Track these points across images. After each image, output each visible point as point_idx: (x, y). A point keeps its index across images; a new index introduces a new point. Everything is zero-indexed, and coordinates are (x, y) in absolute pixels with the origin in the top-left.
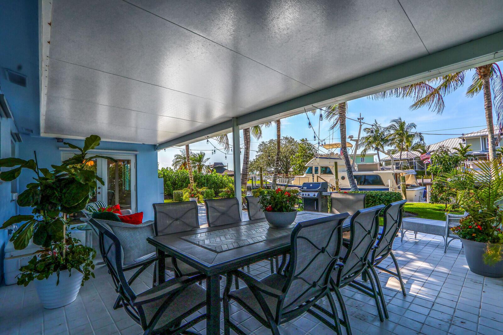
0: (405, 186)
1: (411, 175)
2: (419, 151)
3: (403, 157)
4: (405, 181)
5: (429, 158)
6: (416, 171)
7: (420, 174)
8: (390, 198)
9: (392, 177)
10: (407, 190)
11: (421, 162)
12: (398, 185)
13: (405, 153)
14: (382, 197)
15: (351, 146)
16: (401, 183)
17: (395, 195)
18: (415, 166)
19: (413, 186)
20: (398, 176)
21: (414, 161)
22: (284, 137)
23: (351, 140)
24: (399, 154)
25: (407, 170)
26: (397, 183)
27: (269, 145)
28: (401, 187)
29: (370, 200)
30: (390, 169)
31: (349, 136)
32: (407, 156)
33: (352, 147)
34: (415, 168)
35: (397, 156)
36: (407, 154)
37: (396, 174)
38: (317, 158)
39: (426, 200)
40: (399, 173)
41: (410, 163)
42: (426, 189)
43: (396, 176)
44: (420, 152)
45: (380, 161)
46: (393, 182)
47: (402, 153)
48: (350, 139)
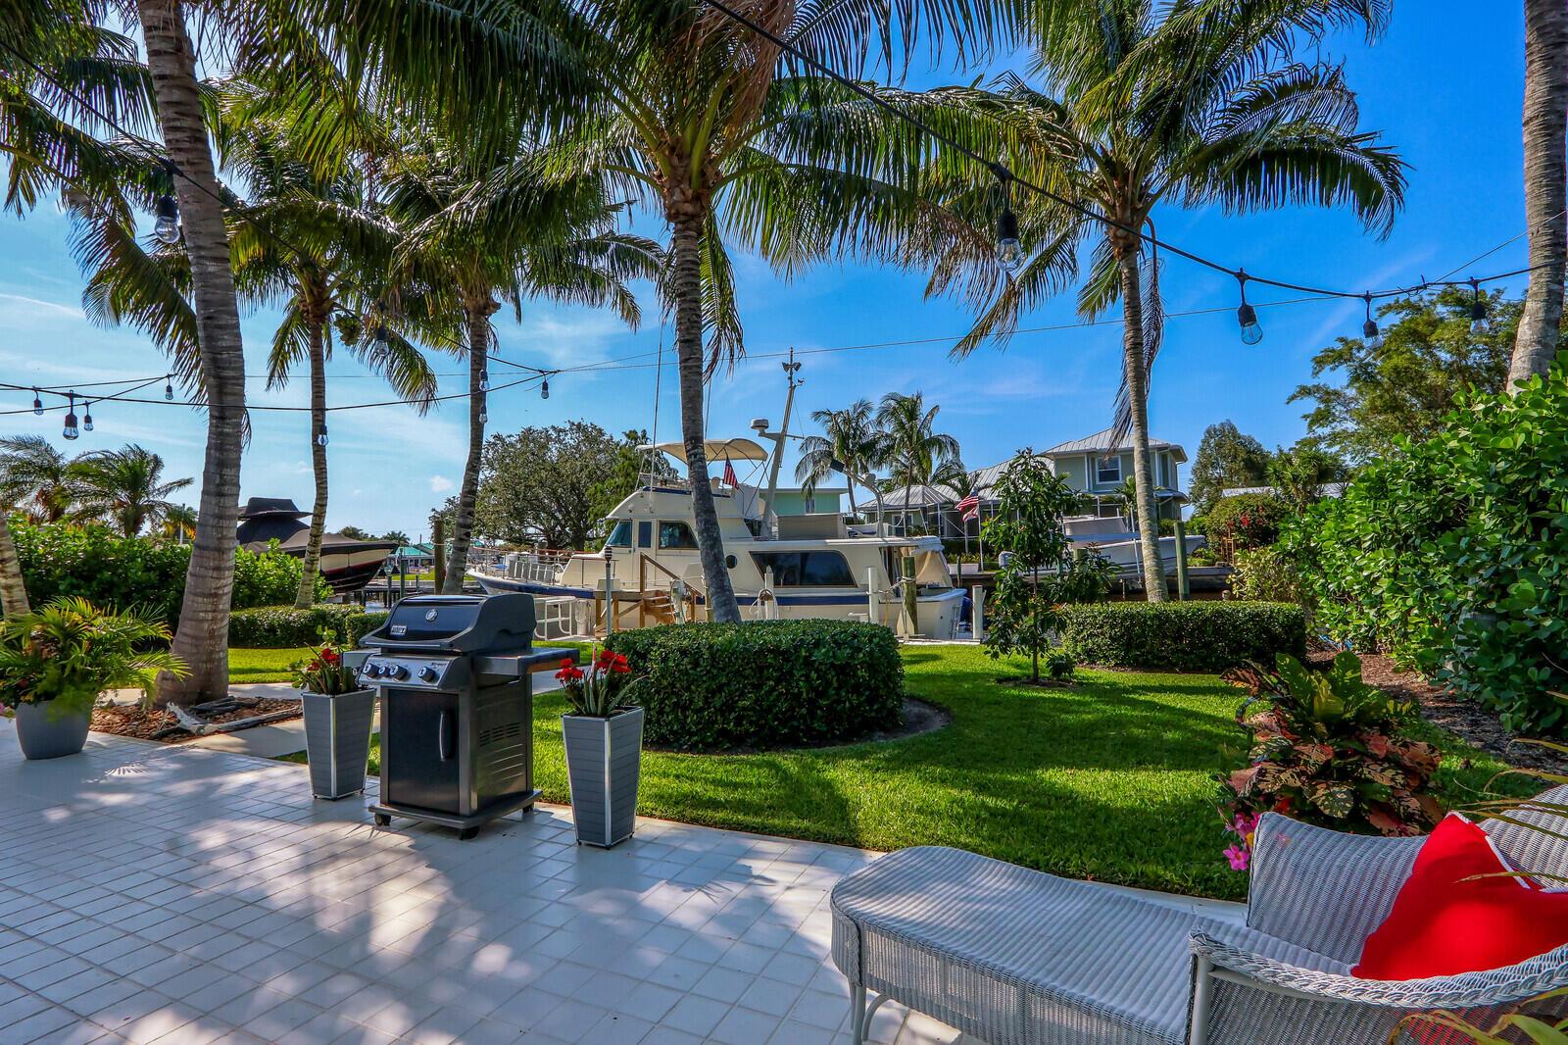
0: (915, 589)
1: (929, 554)
2: (952, 486)
3: (912, 501)
4: (913, 575)
5: (974, 506)
6: (943, 542)
7: (953, 549)
8: (852, 657)
9: (879, 560)
10: (918, 599)
11: (956, 517)
12: (894, 587)
13: (916, 489)
14: (818, 655)
15: (761, 455)
16: (904, 579)
17: (870, 641)
18: (942, 528)
19: (935, 589)
20: (895, 556)
21: (939, 512)
22: (573, 424)
23: (762, 434)
24: (903, 492)
25: (918, 537)
26: (892, 579)
27: (519, 446)
28: (904, 591)
29: (768, 667)
30: (874, 533)
31: (756, 422)
32: (924, 499)
33: (764, 459)
34: (942, 534)
35: (896, 498)
36: (923, 493)
37: (890, 549)
38: (647, 489)
39: (968, 630)
40: (899, 547)
41: (930, 519)
42: (969, 594)
43: (889, 554)
44: (955, 488)
45: (854, 509)
46: (879, 576)
47: (911, 491)
48: (757, 431)
